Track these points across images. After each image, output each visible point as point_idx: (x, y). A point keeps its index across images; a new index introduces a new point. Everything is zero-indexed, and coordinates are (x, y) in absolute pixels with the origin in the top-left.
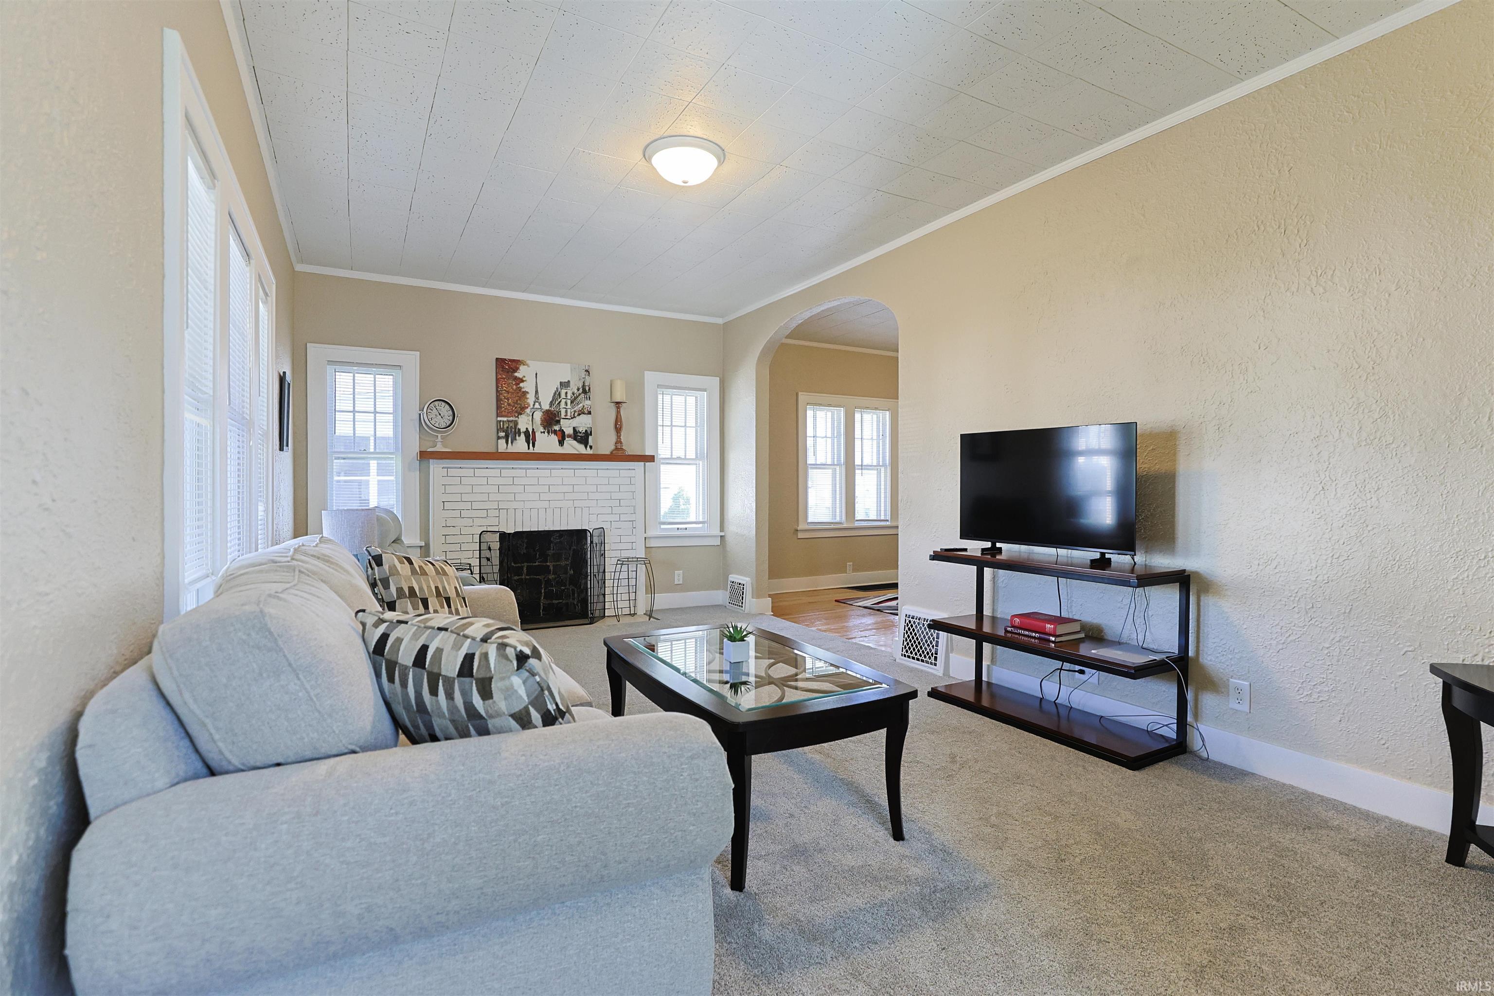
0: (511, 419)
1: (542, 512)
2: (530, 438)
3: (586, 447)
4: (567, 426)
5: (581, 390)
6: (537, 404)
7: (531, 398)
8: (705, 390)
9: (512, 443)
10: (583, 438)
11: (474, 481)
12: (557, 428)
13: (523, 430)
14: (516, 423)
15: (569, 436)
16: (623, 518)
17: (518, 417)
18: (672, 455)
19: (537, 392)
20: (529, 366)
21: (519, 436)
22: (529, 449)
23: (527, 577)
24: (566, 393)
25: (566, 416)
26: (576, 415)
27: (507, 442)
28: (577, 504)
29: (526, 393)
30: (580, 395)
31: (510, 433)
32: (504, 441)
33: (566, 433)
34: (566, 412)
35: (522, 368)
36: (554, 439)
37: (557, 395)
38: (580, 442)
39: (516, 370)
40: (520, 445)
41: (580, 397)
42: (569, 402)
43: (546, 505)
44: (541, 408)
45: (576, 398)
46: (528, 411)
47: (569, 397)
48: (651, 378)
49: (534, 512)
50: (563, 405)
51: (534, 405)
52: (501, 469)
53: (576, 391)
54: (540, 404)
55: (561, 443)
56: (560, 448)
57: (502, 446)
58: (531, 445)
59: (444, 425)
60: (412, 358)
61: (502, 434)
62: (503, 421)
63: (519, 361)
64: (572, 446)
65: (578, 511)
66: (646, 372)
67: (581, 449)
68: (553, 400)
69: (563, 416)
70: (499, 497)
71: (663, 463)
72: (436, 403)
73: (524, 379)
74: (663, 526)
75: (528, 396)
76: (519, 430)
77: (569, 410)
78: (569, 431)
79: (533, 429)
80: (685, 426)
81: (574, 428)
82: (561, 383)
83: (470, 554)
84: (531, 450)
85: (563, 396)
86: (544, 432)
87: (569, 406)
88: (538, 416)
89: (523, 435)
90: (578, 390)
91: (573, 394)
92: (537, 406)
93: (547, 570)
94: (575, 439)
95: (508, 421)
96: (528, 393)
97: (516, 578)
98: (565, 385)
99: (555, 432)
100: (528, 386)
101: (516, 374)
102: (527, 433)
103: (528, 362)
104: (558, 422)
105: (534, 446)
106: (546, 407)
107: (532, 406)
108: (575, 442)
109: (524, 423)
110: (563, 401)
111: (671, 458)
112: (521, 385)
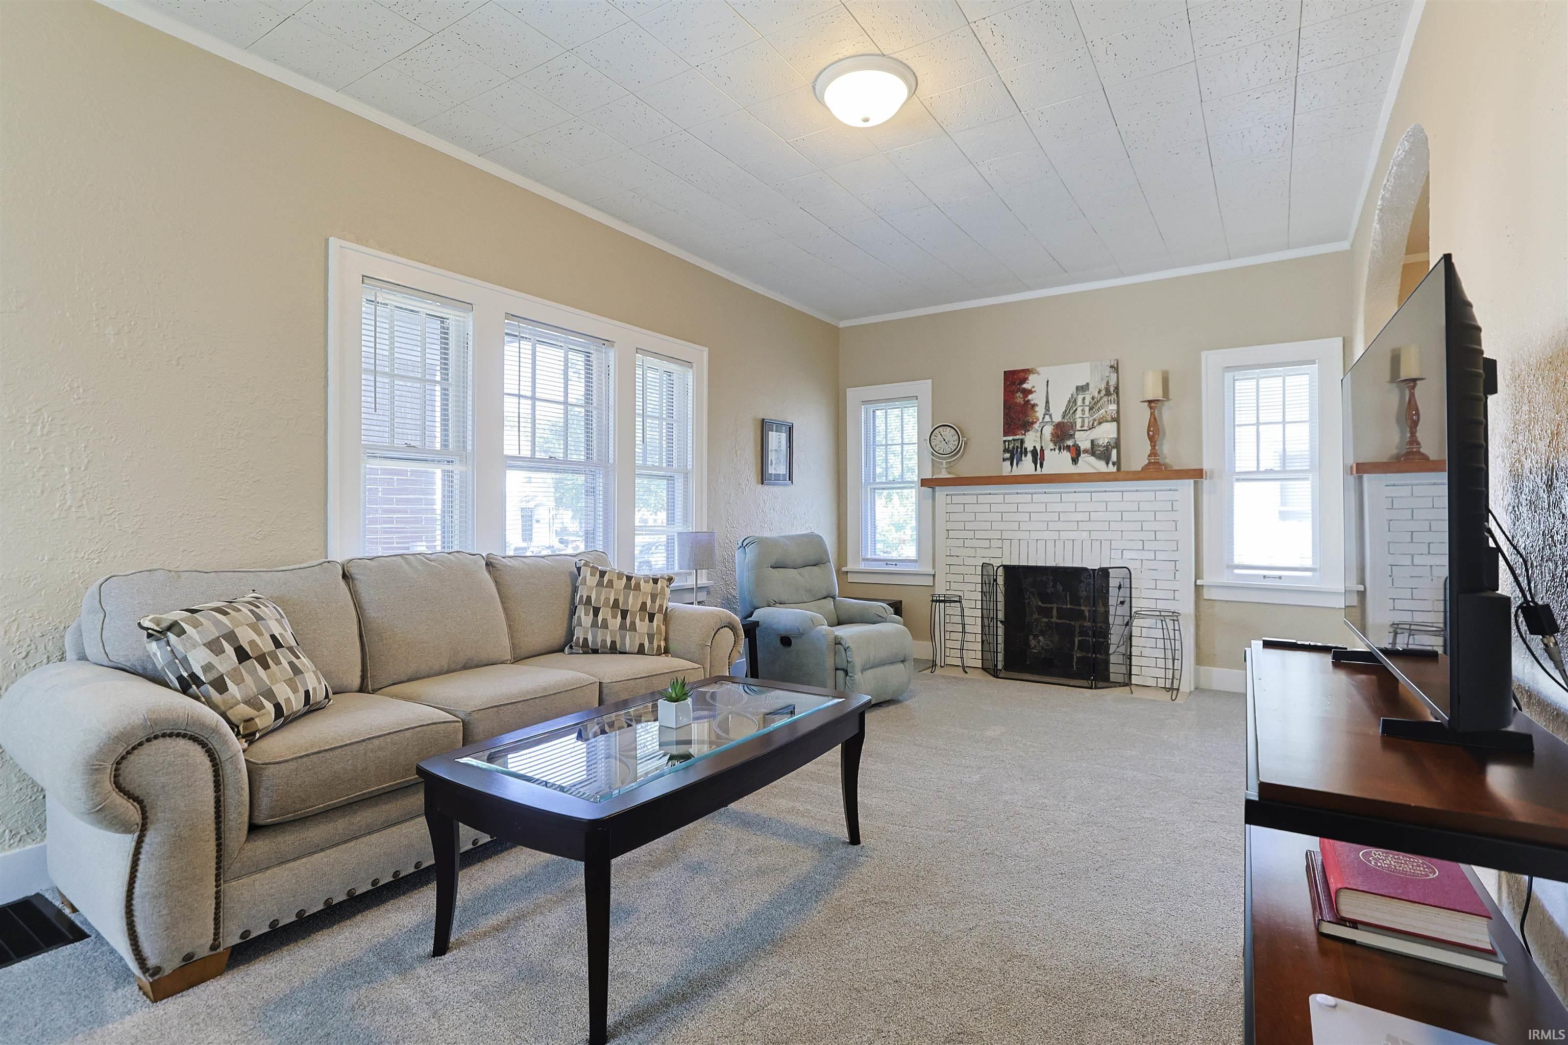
0: (1017, 437)
1: (1050, 545)
2: (1038, 457)
3: (1107, 464)
4: (1083, 440)
5: (1103, 392)
6: (1047, 417)
7: (1040, 411)
8: (1313, 362)
9: (1017, 464)
10: (1101, 452)
11: (977, 508)
12: (1070, 443)
13: (1030, 448)
14: (1022, 441)
15: (1086, 451)
16: (1160, 556)
17: (1025, 434)
18: (1258, 467)
19: (1047, 402)
20: (1038, 373)
21: (1026, 456)
22: (1036, 470)
23: (1058, 621)
24: (1084, 399)
25: (1082, 426)
26: (1095, 424)
27: (1012, 464)
28: (1094, 535)
29: (1034, 406)
30: (1101, 398)
31: (1015, 453)
32: (1008, 463)
33: (1082, 448)
34: (1083, 422)
35: (1032, 378)
36: (1067, 456)
37: (1073, 402)
38: (1099, 457)
39: (1024, 380)
40: (1027, 466)
41: (1102, 401)
42: (1087, 409)
43: (1055, 535)
44: (1052, 422)
45: (1096, 404)
46: (1036, 426)
47: (1087, 403)
48: (1211, 360)
49: (1041, 544)
50: (1079, 413)
51: (1043, 418)
52: (1004, 494)
53: (1096, 395)
54: (1051, 416)
55: (1075, 461)
56: (1074, 467)
57: (1006, 469)
58: (1038, 465)
59: (949, 450)
60: (924, 387)
61: (1008, 455)
62: (1009, 441)
63: (1028, 370)
64: (1088, 464)
65: (1096, 545)
66: (1204, 354)
67: (1100, 466)
68: (1066, 411)
69: (1078, 428)
70: (1002, 526)
71: (1238, 480)
72: (941, 429)
73: (1033, 390)
74: (1237, 571)
75: (1037, 409)
76: (1026, 449)
77: (1086, 420)
78: (1085, 445)
79: (1042, 447)
80: (1284, 421)
81: (1092, 441)
82: (1077, 388)
83: (972, 587)
84: (1039, 472)
85: (1079, 402)
86: (1055, 449)
87: (1087, 414)
88: (1048, 430)
89: (1029, 455)
90: (1099, 392)
91: (1093, 398)
92: (1047, 418)
93: (1080, 615)
94: (1093, 454)
95: (1014, 440)
96: (1037, 405)
97: (1045, 620)
98: (1082, 389)
99: (1068, 448)
100: (1037, 398)
101: (1025, 386)
102: (1034, 453)
103: (1038, 369)
104: (1072, 436)
105: (1041, 466)
106: (1057, 418)
107: (1041, 420)
108: (1092, 458)
109: (1031, 440)
110: (1079, 409)
111: (1258, 472)
112: (1030, 397)
